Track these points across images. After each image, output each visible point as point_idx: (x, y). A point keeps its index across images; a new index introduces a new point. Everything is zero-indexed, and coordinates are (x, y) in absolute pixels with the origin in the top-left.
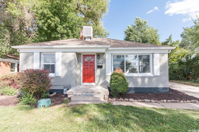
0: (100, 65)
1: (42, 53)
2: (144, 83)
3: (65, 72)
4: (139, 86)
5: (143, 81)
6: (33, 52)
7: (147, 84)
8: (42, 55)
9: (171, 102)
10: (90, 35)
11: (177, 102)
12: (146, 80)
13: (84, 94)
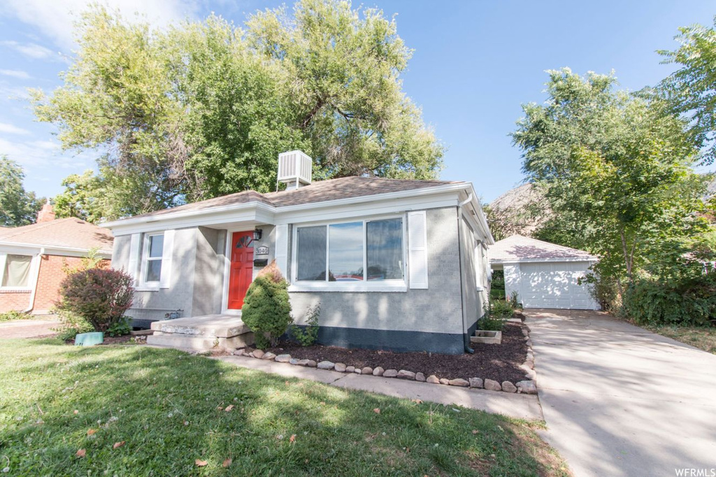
0: (262, 257)
1: (145, 235)
2: (377, 313)
3: (176, 278)
4: (360, 325)
5: (373, 310)
6: (130, 235)
7: (384, 319)
8: (145, 239)
9: (396, 377)
10: (294, 174)
11: (415, 380)
12: (383, 306)
13: (180, 330)
